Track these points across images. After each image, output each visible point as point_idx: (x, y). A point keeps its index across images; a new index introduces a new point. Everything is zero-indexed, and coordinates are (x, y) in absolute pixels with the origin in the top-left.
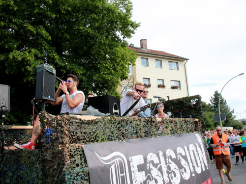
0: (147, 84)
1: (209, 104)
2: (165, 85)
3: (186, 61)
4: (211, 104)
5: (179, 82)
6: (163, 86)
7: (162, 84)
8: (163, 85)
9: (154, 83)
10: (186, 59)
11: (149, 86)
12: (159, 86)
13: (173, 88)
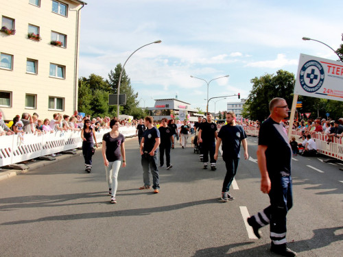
0: (9, 27)
1: (107, 81)
2: (41, 36)
3: (81, 6)
4: (109, 81)
5: (65, 36)
6: (37, 38)
7: (35, 33)
8: (38, 35)
9: (22, 29)
10: (82, 3)
11: (12, 32)
12: (30, 36)
13: (54, 44)
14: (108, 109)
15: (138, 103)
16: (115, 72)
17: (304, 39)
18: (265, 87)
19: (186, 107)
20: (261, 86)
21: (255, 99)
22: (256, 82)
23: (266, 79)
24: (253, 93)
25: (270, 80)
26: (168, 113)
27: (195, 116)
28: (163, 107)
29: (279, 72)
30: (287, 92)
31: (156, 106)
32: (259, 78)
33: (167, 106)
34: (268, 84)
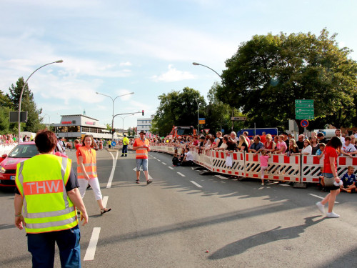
1: (7, 95)
4: (10, 95)
14: (8, 126)
15: (42, 119)
16: (16, 86)
17: (194, 64)
18: (172, 103)
19: (94, 124)
20: (168, 102)
21: (163, 115)
22: (163, 99)
23: (173, 96)
24: (161, 109)
25: (177, 97)
26: (75, 129)
27: (103, 133)
28: (69, 123)
29: (186, 90)
30: (192, 109)
31: (63, 123)
32: (167, 95)
33: (74, 122)
34: (174, 101)
